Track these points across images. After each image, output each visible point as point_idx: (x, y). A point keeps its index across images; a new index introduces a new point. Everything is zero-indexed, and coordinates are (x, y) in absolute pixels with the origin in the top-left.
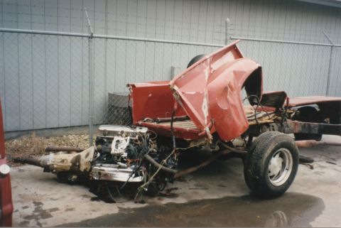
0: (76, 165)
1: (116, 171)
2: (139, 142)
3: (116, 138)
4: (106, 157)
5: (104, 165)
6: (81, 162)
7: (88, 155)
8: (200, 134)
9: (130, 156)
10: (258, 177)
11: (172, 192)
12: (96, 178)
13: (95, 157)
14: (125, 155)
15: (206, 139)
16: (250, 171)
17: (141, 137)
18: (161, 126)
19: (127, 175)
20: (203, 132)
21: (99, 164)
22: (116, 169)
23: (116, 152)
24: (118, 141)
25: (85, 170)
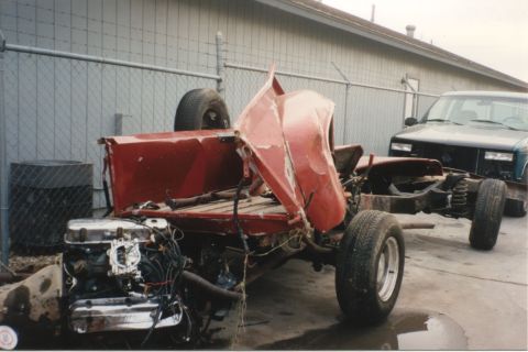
0: (19, 310)
1: (124, 311)
2: (162, 248)
3: (116, 244)
4: (96, 284)
5: (93, 301)
6: (32, 301)
7: (46, 285)
8: (290, 222)
9: (147, 277)
10: (365, 291)
11: (215, 336)
12: (80, 331)
13: (66, 286)
14: (139, 275)
15: (299, 230)
16: (351, 280)
17: (162, 237)
18: (189, 214)
19: (147, 315)
20: (297, 219)
21: (83, 301)
22: (125, 307)
23: (121, 272)
24: (121, 249)
25: (44, 317)
